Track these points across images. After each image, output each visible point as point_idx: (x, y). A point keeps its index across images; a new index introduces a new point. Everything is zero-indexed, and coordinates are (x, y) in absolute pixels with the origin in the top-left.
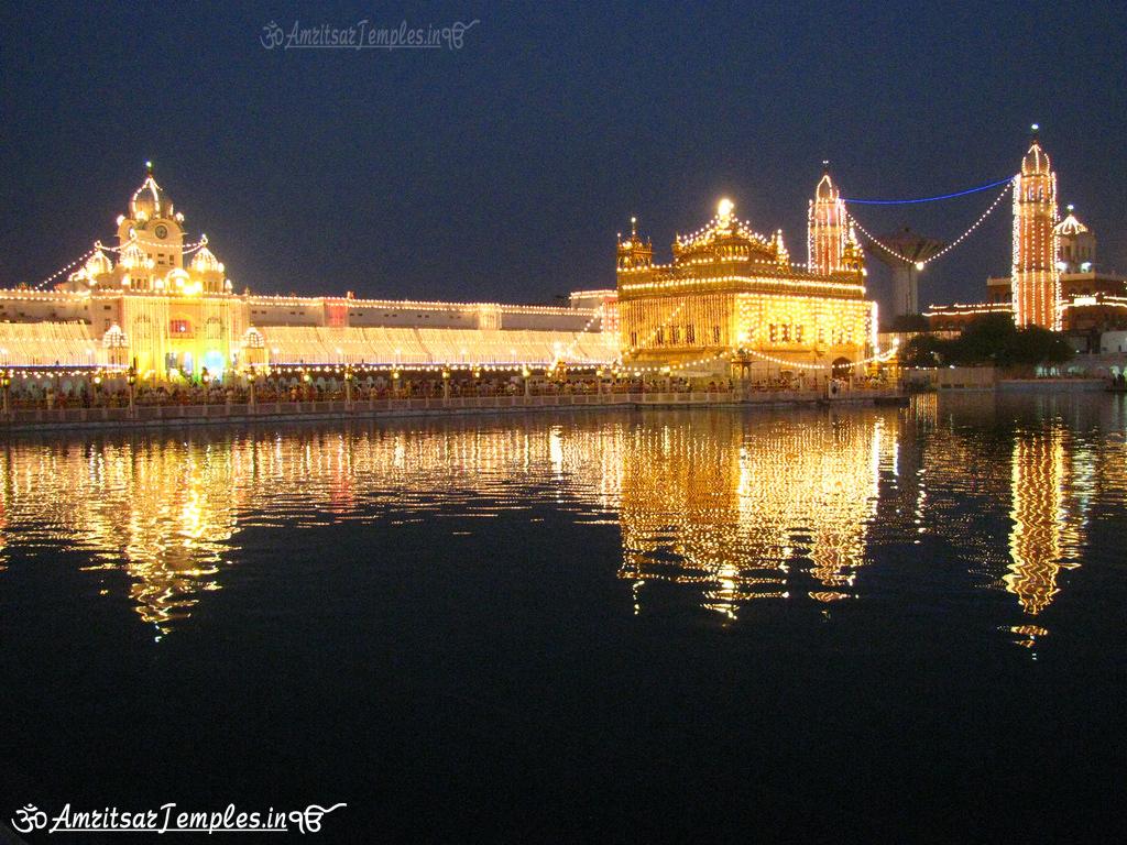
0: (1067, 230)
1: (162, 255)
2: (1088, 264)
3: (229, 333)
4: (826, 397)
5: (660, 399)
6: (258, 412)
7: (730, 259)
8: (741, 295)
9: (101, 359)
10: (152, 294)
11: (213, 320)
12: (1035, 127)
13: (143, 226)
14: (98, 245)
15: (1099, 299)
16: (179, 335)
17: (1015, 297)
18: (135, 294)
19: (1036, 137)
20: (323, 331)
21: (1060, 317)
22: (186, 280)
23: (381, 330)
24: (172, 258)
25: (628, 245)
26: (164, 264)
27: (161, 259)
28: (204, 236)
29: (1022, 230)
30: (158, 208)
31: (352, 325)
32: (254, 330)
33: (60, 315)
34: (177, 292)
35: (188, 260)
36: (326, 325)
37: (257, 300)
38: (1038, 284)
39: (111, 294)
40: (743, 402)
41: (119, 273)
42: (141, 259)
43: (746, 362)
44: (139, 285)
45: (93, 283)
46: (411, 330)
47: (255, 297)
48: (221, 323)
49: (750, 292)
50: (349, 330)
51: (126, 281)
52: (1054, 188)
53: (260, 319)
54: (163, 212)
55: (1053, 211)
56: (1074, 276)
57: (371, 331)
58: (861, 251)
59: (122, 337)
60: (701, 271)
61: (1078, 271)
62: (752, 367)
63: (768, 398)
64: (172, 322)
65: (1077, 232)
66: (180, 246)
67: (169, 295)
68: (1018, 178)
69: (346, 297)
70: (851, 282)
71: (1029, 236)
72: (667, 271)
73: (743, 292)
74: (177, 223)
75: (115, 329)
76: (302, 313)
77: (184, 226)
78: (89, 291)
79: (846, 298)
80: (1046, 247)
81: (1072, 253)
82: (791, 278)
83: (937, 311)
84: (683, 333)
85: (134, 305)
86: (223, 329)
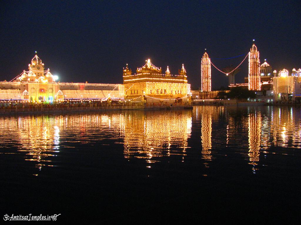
0: (264, 65)
1: (39, 73)
2: (270, 74)
3: (54, 92)
4: (169, 107)
5: (126, 108)
6: (18, 111)
7: (145, 74)
8: (147, 82)
9: (22, 98)
10: (35, 83)
11: (50, 88)
12: (254, 40)
13: (34, 67)
14: (24, 71)
15: (269, 82)
16: (42, 92)
17: (249, 82)
18: (30, 83)
19: (254, 43)
20: (78, 91)
21: (260, 87)
22: (43, 79)
23: (93, 91)
24: (41, 74)
25: (125, 71)
26: (39, 75)
27: (38, 74)
28: (49, 69)
29: (250, 66)
30: (38, 62)
31: (86, 90)
32: (60, 91)
33: (14, 88)
34: (41, 82)
35: (45, 74)
36: (79, 89)
37: (62, 84)
38: (254, 79)
39: (25, 83)
40: (144, 108)
41: (27, 78)
42: (33, 74)
43: (145, 99)
44: (32, 80)
45: (21, 80)
46: (101, 91)
47: (61, 83)
48: (52, 89)
49: (150, 81)
50: (85, 91)
51: (29, 79)
52: (259, 55)
53: (62, 88)
54: (39, 64)
55: (258, 61)
56: (266, 77)
57: (90, 91)
58: (185, 71)
59: (27, 93)
60: (140, 77)
61: (267, 75)
62: (147, 100)
63: (152, 107)
64: (40, 89)
65: (267, 66)
66: (43, 71)
67: (39, 83)
68: (249, 53)
69: (85, 83)
70: (181, 79)
71: (252, 67)
72: (133, 76)
73: (148, 81)
74: (43, 66)
75: (26, 91)
76: (73, 87)
77: (44, 66)
78: (20, 82)
79: (178, 83)
80: (256, 70)
81: (265, 71)
82: (163, 78)
83: (232, 85)
84: (136, 92)
85: (30, 85)
86: (53, 91)
